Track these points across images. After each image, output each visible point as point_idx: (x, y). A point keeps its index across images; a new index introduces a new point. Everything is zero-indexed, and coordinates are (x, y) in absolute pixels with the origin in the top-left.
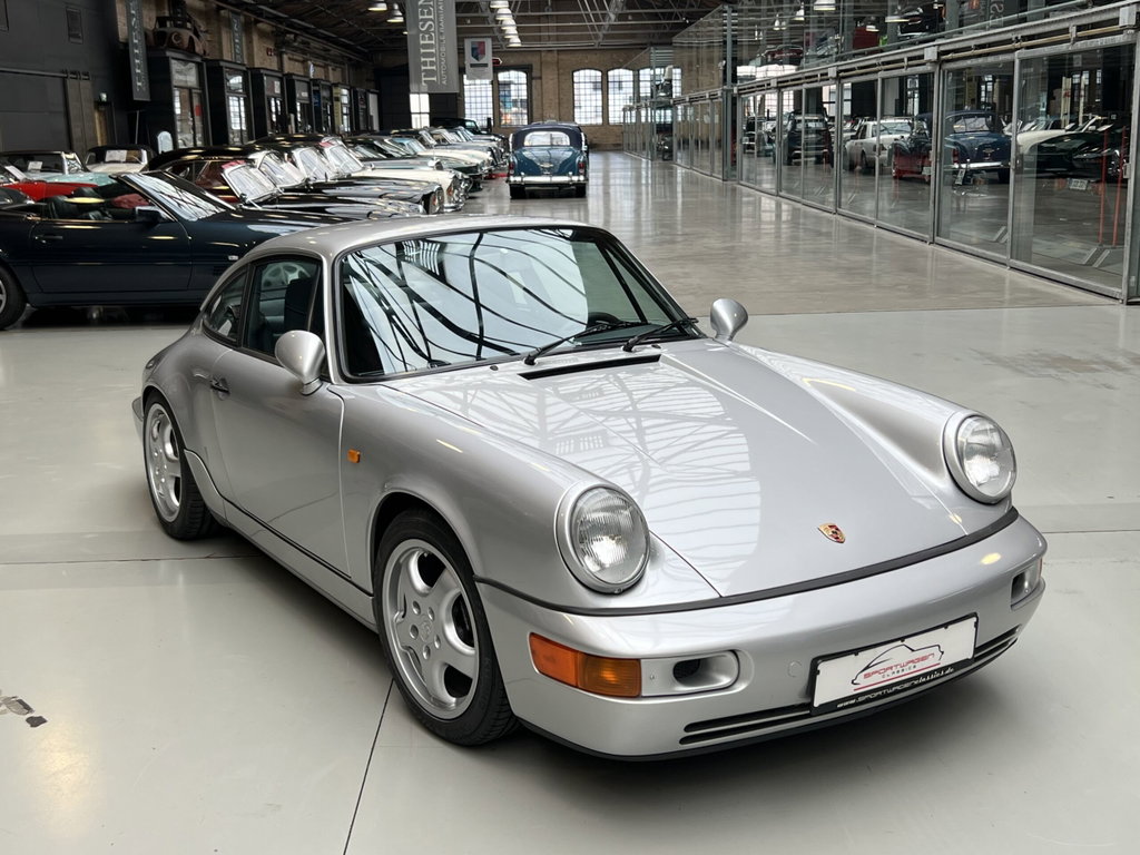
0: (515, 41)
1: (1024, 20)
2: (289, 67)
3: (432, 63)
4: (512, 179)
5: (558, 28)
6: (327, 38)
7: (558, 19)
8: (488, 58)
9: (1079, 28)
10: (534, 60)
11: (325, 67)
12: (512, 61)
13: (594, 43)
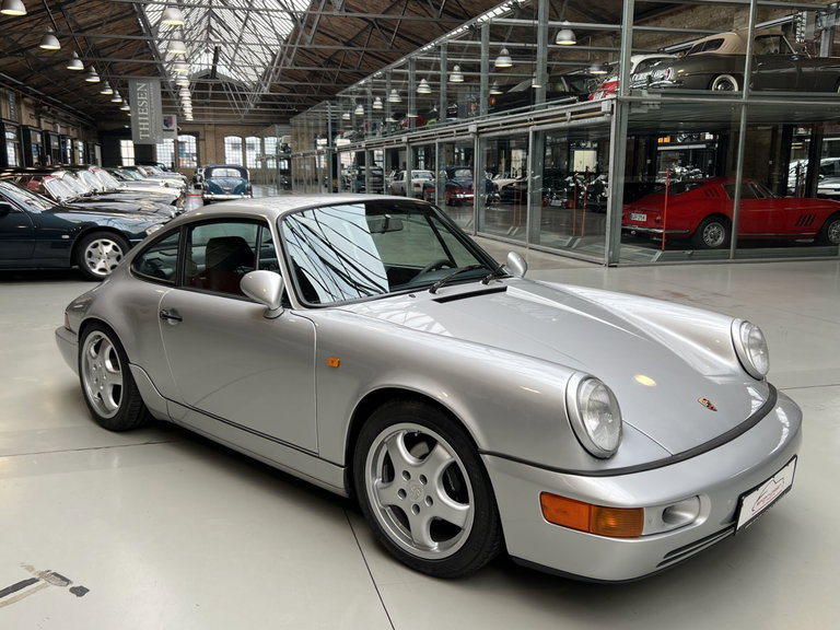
0: (190, 117)
1: (534, 109)
2: (44, 126)
3: (146, 126)
4: (206, 196)
5: (214, 111)
6: (69, 110)
7: (214, 104)
8: (174, 126)
9: (572, 113)
10: (200, 129)
11: (67, 128)
12: (187, 129)
13: (237, 121)
